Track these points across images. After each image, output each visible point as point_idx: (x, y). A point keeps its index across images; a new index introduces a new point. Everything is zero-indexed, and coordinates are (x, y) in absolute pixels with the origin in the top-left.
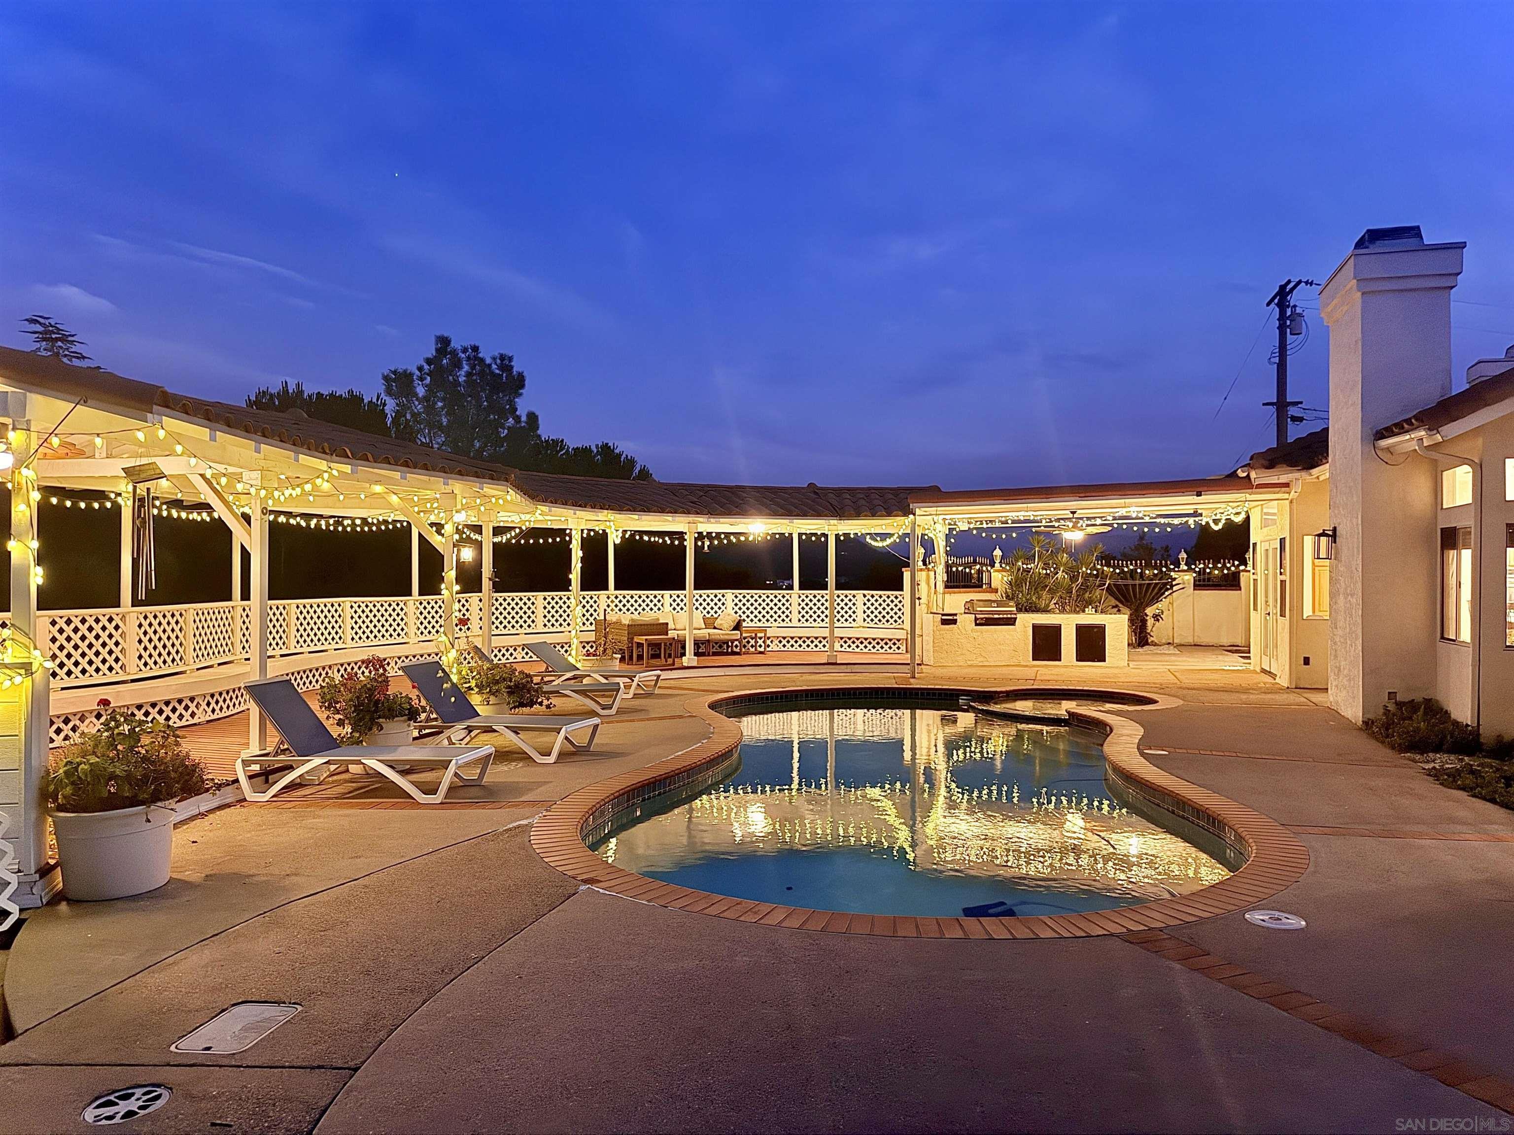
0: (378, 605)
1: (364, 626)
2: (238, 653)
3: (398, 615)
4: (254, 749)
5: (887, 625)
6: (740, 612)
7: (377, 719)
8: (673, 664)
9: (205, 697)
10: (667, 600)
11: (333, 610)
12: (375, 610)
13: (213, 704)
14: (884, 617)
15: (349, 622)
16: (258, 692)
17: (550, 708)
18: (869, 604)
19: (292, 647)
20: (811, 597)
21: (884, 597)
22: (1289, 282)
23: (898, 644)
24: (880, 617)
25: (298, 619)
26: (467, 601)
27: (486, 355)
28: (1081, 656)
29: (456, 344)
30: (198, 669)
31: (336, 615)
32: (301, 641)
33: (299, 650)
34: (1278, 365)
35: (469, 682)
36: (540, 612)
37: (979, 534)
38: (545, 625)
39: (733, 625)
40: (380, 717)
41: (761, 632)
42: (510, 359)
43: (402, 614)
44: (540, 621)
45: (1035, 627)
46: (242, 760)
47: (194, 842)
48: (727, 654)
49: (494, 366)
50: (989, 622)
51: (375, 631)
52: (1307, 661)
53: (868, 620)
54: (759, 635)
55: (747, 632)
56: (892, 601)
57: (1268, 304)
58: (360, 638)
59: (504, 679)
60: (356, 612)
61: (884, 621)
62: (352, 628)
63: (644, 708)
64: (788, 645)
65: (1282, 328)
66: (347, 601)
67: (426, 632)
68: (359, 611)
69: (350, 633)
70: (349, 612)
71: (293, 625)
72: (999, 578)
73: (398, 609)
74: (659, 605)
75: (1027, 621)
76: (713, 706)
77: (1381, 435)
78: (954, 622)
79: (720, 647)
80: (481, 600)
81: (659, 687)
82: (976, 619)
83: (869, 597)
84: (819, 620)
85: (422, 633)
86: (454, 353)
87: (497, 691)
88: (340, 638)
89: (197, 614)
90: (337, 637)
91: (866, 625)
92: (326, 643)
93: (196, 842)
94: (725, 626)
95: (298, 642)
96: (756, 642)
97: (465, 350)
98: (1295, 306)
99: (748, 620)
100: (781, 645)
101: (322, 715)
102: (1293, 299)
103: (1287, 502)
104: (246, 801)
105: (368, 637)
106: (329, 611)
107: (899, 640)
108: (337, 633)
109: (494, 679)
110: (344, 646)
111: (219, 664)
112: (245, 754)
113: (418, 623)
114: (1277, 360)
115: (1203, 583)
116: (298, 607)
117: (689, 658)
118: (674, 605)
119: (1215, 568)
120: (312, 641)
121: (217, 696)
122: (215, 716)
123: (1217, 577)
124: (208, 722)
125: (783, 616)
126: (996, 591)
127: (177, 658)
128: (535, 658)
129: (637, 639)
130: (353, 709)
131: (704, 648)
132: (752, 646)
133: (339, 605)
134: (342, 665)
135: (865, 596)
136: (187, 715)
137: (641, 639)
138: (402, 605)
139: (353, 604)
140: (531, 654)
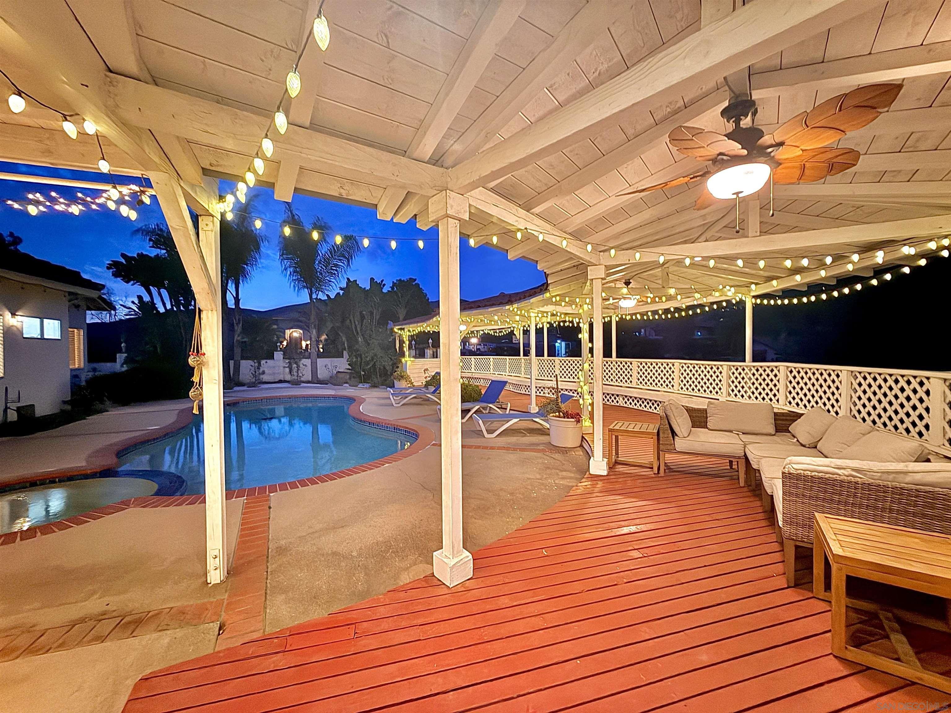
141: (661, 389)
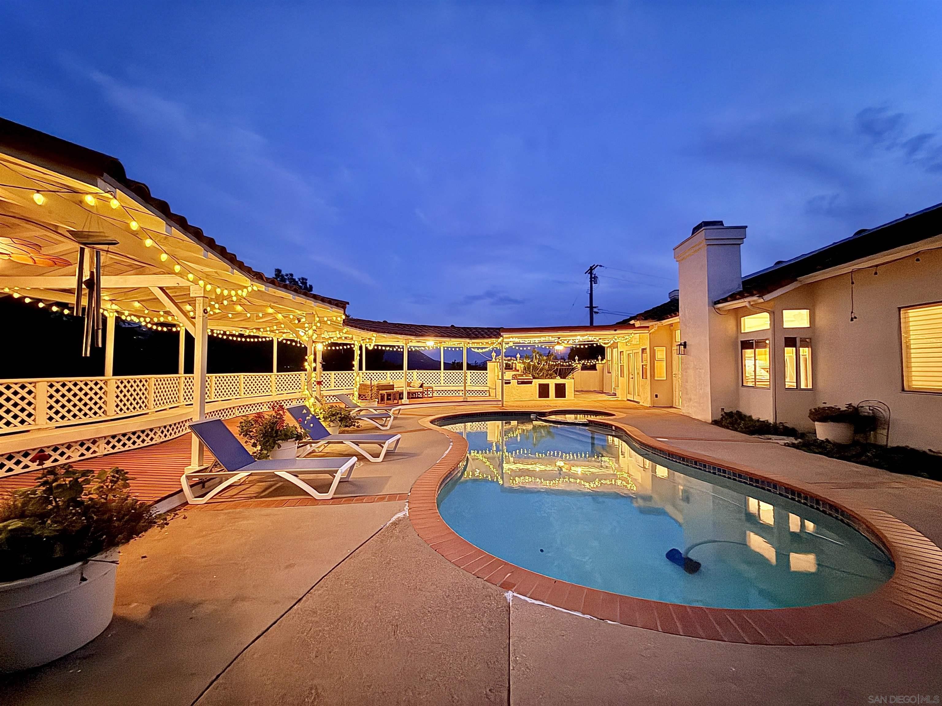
0: (257, 377)
1: (250, 387)
2: (182, 401)
3: (267, 382)
4: (194, 466)
5: (480, 385)
6: (423, 380)
7: (277, 441)
8: (398, 403)
9: (160, 428)
10: (389, 375)
11: (234, 379)
12: (255, 379)
13: (165, 432)
14: (478, 381)
15: (243, 385)
16: (198, 429)
17: (359, 427)
18: (472, 376)
19: (213, 398)
20: (449, 373)
21: (479, 373)
22: (594, 265)
23: (486, 393)
24: (477, 381)
25: (216, 384)
26: (299, 375)
27: (296, 277)
28: (557, 396)
29: (284, 273)
30: (156, 412)
31: (236, 382)
32: (218, 395)
33: (216, 399)
34: (590, 294)
35: (319, 415)
36: (333, 380)
37: (515, 348)
38: (335, 386)
39: (420, 385)
40: (279, 440)
41: (430, 388)
42: (306, 280)
43: (269, 381)
44: (333, 384)
45: (540, 385)
46: (186, 476)
47: (143, 557)
48: (415, 398)
49: (299, 282)
50: (523, 383)
51: (256, 389)
52: (656, 396)
53: (472, 383)
54: (429, 390)
55: (425, 388)
56: (482, 375)
57: (586, 273)
58: (248, 393)
59: (338, 414)
60: (246, 380)
61: (478, 383)
62: (244, 388)
63: (401, 425)
64: (444, 394)
65: (591, 281)
66: (242, 375)
67: (280, 390)
68: (248, 380)
69: (243, 391)
70: (243, 380)
71: (213, 387)
72: (520, 366)
73: (267, 379)
74: (385, 377)
75: (536, 382)
76: (432, 422)
77: (716, 303)
78: (510, 383)
79: (412, 395)
80: (306, 375)
81: (401, 414)
82: (518, 382)
83: (472, 373)
84: (452, 383)
85: (278, 390)
86: (282, 276)
87: (334, 420)
88: (238, 393)
89: (157, 381)
90: (236, 393)
91: (471, 385)
92: (231, 396)
93: (145, 557)
94: (416, 386)
95: (216, 395)
96: (427, 393)
97: (287, 275)
98: (595, 274)
99: (426, 383)
100: (438, 394)
101: (242, 440)
102: (594, 272)
103: (648, 334)
104: (188, 504)
105: (252, 393)
106: (232, 380)
107: (486, 391)
108: (236, 391)
109: (332, 413)
110: (240, 397)
111: (170, 408)
112: (188, 470)
113: (276, 385)
114: (590, 292)
115: (584, 368)
116: (216, 378)
117: (405, 400)
118: (392, 377)
119: (588, 362)
120: (223, 395)
121: (168, 427)
122: (167, 439)
123: (588, 366)
124: (162, 443)
125: (437, 382)
126: (518, 371)
127: (143, 406)
128: (339, 401)
129: (381, 392)
130: (262, 435)
131: (412, 396)
132: (426, 394)
133: (238, 377)
134: (240, 407)
135: (471, 373)
136: (148, 439)
137: (384, 392)
138: (269, 377)
139: (245, 376)
140: (337, 399)
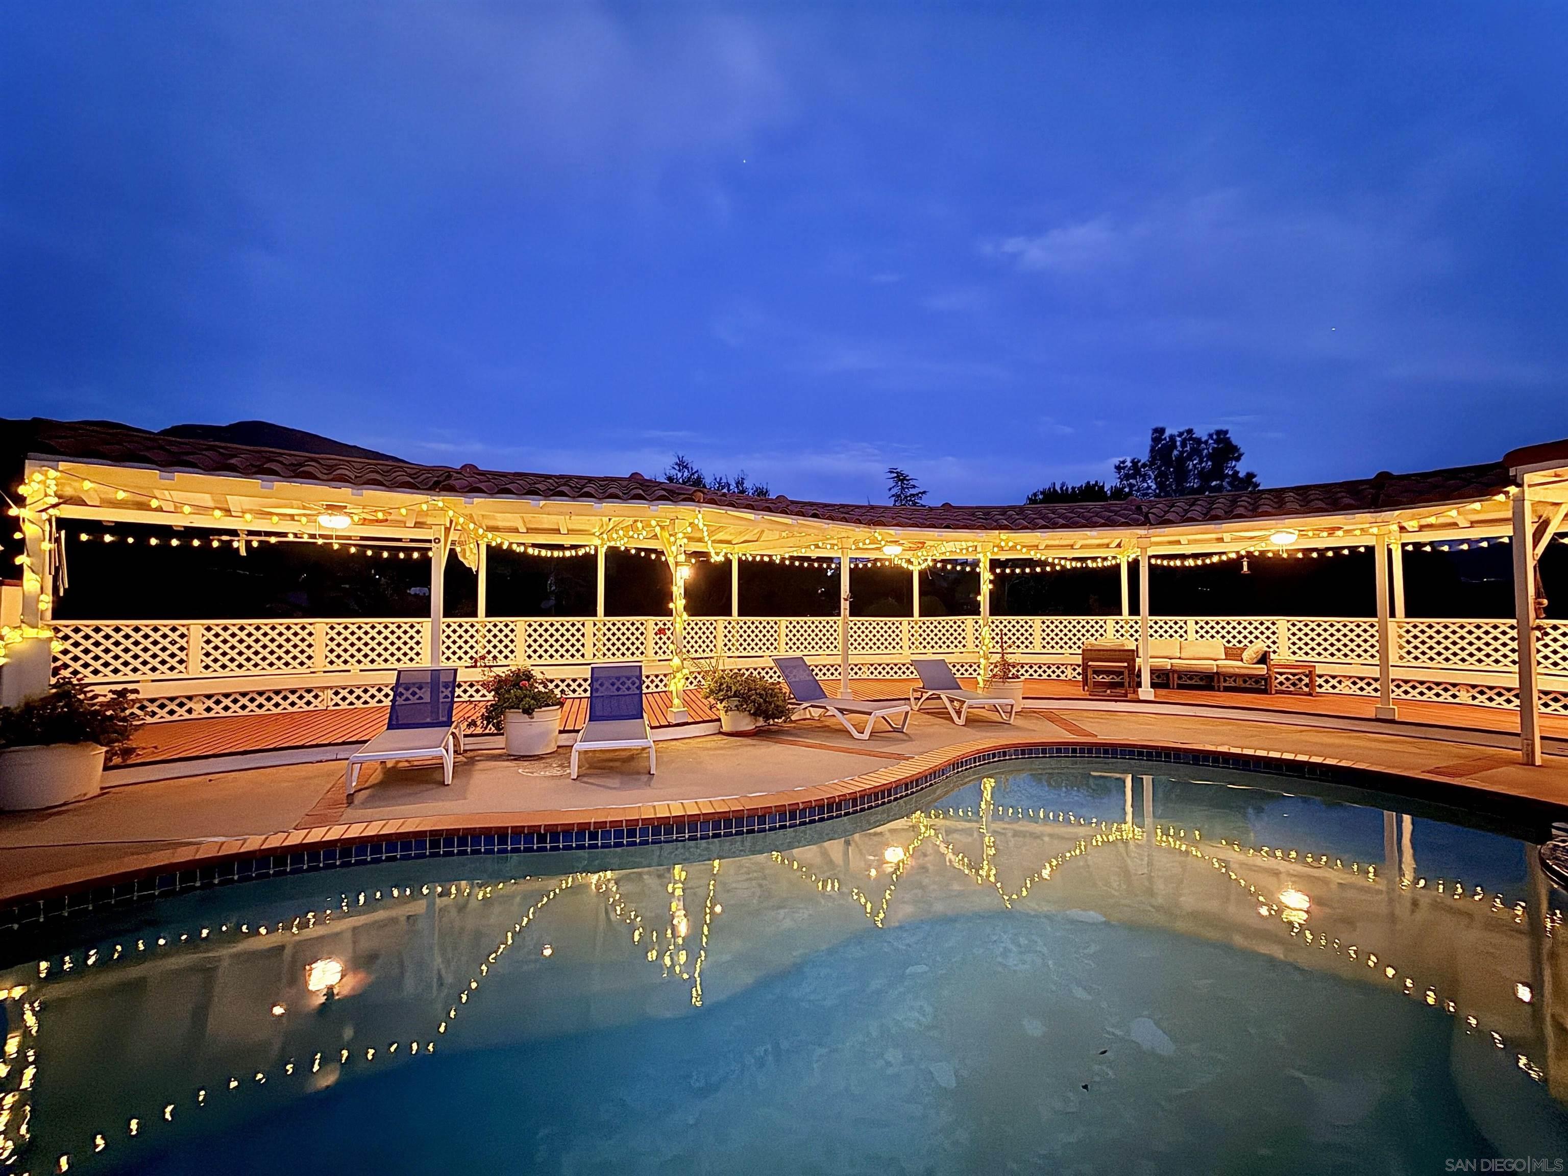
55: (1281, 666)
117: (1146, 690)
141: (820, 652)
